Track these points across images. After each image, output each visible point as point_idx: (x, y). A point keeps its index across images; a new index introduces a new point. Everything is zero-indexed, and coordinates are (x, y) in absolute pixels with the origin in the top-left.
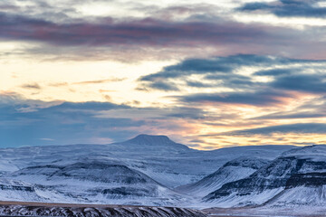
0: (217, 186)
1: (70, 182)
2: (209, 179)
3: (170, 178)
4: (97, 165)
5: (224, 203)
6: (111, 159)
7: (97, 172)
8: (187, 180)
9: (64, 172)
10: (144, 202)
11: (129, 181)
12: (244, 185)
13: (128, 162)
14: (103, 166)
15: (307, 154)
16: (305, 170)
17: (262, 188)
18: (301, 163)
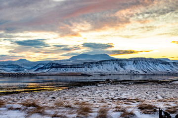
0: (36, 69)
1: (7, 68)
2: (35, 67)
3: (27, 67)
4: (12, 65)
5: (38, 72)
6: (15, 64)
7: (12, 66)
8: (30, 68)
9: (5, 67)
10: (22, 72)
11: (19, 68)
12: (42, 68)
13: (18, 64)
14: (13, 65)
15: (54, 62)
16: (54, 65)
17: (45, 69)
18: (53, 64)
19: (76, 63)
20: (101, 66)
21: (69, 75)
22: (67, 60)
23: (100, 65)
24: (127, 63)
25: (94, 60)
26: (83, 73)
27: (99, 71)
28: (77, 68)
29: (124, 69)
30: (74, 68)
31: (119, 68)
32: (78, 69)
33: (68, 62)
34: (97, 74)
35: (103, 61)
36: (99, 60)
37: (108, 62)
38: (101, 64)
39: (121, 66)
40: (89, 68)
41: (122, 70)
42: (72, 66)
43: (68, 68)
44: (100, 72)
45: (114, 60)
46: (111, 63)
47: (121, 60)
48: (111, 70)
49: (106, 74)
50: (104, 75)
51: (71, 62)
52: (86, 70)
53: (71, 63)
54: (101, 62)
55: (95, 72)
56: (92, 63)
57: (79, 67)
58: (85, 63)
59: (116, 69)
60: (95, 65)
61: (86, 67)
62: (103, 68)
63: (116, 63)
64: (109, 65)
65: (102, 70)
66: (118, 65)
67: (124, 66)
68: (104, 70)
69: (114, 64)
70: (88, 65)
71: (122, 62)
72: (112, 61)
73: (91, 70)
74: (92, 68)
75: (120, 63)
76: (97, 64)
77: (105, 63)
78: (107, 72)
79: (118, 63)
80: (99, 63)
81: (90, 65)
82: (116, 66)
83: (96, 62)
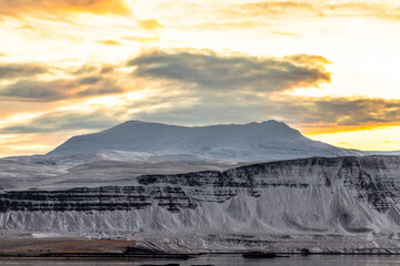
19: (95, 179)
20: (251, 202)
21: (48, 255)
22: (39, 160)
23: (243, 194)
25: (207, 157)
26: (139, 240)
27: (238, 227)
28: (101, 207)
29: (396, 216)
30: (81, 208)
31: (361, 209)
32: (107, 216)
33: (44, 170)
34: (225, 247)
35: (261, 167)
36: (234, 162)
37: (294, 174)
38: (249, 185)
40: (172, 208)
41: (380, 222)
42: (68, 200)
43: (45, 208)
44: (247, 239)
45: (329, 162)
46: (314, 177)
47: (375, 161)
48: (311, 224)
49: (283, 247)
50: (271, 256)
51: (63, 170)
52: (156, 224)
53: (58, 177)
55: (211, 238)
56: (192, 179)
57: (111, 207)
58: (151, 179)
59: (345, 217)
60: (211, 189)
61: (157, 202)
62: (259, 211)
63: (343, 179)
64: (301, 190)
65: (255, 224)
66: (355, 192)
67: (392, 196)
68: (271, 223)
69: (328, 183)
70: (168, 190)
71: (381, 172)
72: (317, 168)
73: (185, 222)
74: (192, 211)
75: (368, 182)
76: (223, 189)
77: (275, 180)
78: (288, 237)
79: (355, 181)
80: (237, 180)
81: (178, 190)
82: (345, 196)
83: (220, 175)
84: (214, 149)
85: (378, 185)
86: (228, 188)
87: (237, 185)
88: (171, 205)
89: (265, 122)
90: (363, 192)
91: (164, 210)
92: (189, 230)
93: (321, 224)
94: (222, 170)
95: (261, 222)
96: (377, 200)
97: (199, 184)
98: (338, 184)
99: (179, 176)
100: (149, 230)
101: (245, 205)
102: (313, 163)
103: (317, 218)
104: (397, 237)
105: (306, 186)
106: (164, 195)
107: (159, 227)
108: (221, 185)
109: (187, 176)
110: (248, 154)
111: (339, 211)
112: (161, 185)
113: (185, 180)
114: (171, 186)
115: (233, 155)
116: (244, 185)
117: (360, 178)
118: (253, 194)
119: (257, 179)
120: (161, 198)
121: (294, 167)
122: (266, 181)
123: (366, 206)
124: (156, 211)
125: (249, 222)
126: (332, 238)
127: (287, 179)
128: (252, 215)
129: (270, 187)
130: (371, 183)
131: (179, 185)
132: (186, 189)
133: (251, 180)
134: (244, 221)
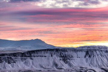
20: (31, 61)
23: (29, 59)
24: (74, 54)
25: (19, 49)
27: (27, 68)
29: (70, 65)
35: (33, 52)
36: (27, 50)
37: (42, 53)
38: (30, 56)
39: (64, 60)
40: (9, 63)
41: (66, 66)
44: (29, 71)
46: (48, 54)
47: (64, 50)
48: (47, 67)
52: (5, 67)
54: (30, 54)
55: (20, 71)
56: (15, 55)
58: (3, 55)
59: (56, 65)
60: (20, 57)
61: (5, 61)
62: (33, 64)
63: (56, 55)
64: (44, 58)
65: (32, 67)
66: (59, 58)
67: (69, 59)
68: (36, 67)
69: (52, 56)
70: (8, 58)
71: (66, 53)
72: (49, 52)
73: (12, 67)
74: (14, 64)
75: (62, 55)
76: (23, 57)
77: (37, 55)
78: (41, 71)
79: (59, 55)
80: (27, 55)
81: (11, 58)
82: (56, 59)
83: (22, 54)
84: (21, 47)
85: (65, 56)
86: (24, 57)
87: (27, 56)
88: (9, 62)
89: (35, 39)
90: (61, 58)
91: (7, 63)
92: (14, 69)
93: (50, 67)
94: (23, 52)
95: (33, 66)
96: (65, 60)
97: (16, 56)
98: (54, 56)
99: (11, 54)
100: (3, 69)
101: (29, 62)
102: (48, 50)
103: (49, 65)
104: (70, 71)
105: (46, 56)
106: (7, 59)
107: (5, 68)
108: (23, 56)
109: (13, 54)
110: (31, 48)
111: (55, 63)
112: (6, 56)
113: (13, 55)
114: (9, 57)
115: (27, 48)
116: (29, 56)
117: (60, 54)
118: (31, 59)
119: (32, 55)
120: (6, 60)
121: (42, 52)
122: (35, 55)
123: (62, 62)
124: (5, 64)
125: (30, 66)
126: (53, 71)
127: (40, 55)
128: (31, 64)
129: (36, 57)
130: (64, 56)
131: (11, 56)
132: (13, 57)
133: (31, 55)
134: (29, 66)
